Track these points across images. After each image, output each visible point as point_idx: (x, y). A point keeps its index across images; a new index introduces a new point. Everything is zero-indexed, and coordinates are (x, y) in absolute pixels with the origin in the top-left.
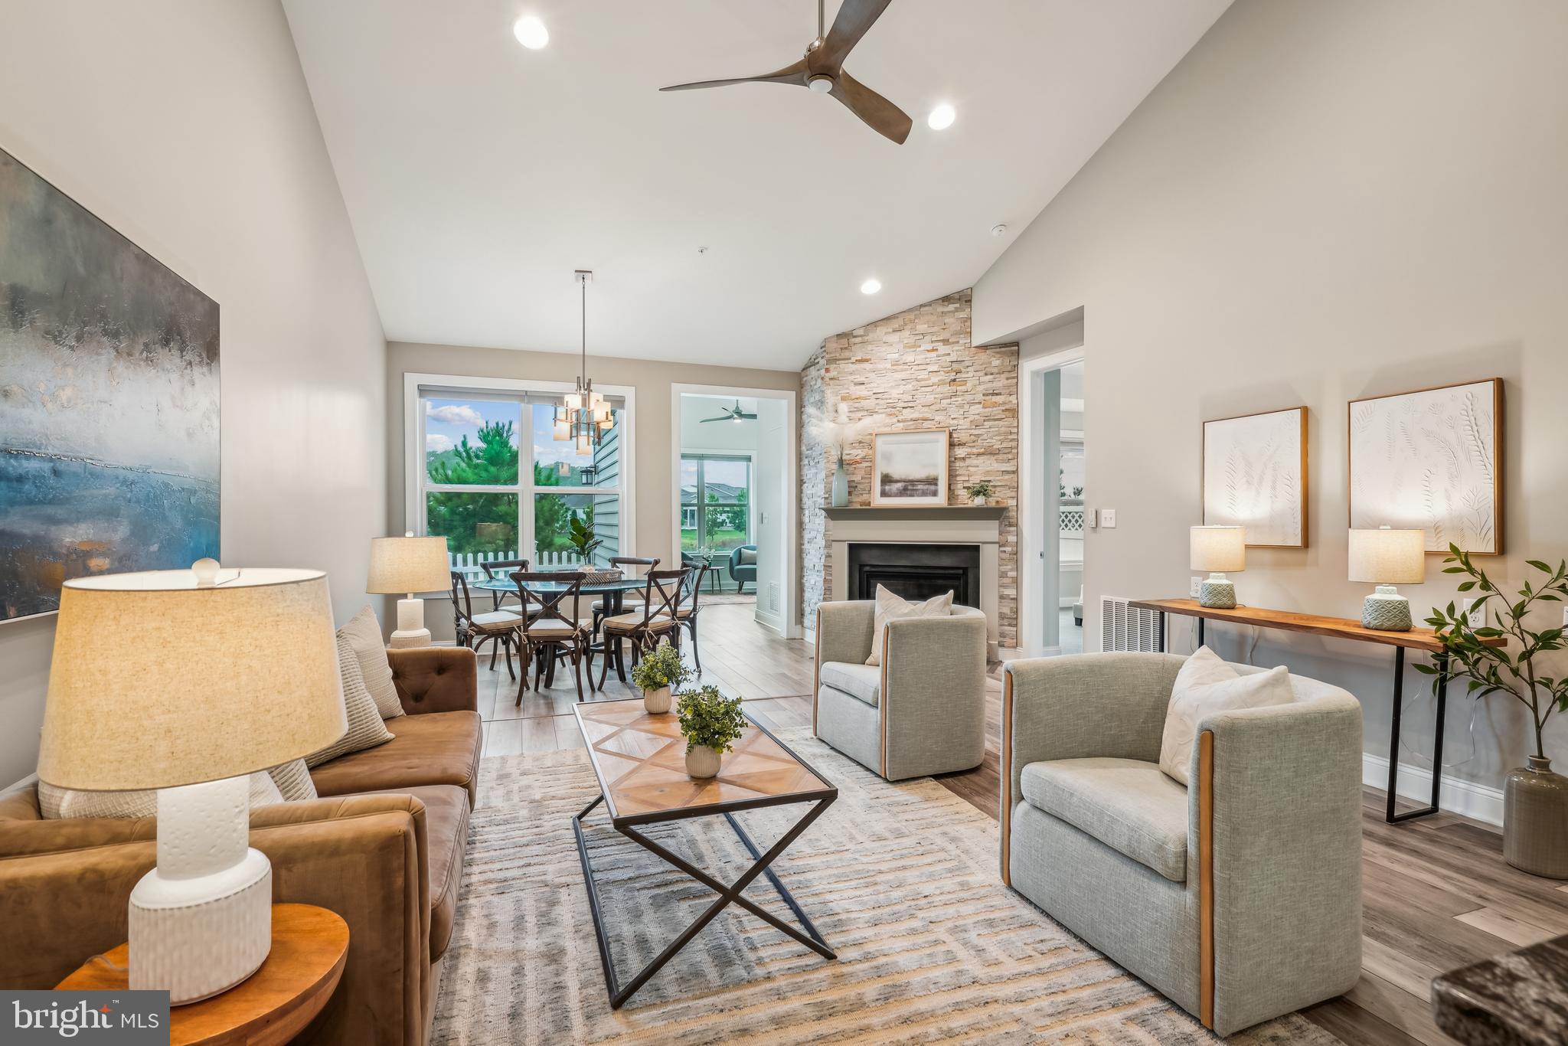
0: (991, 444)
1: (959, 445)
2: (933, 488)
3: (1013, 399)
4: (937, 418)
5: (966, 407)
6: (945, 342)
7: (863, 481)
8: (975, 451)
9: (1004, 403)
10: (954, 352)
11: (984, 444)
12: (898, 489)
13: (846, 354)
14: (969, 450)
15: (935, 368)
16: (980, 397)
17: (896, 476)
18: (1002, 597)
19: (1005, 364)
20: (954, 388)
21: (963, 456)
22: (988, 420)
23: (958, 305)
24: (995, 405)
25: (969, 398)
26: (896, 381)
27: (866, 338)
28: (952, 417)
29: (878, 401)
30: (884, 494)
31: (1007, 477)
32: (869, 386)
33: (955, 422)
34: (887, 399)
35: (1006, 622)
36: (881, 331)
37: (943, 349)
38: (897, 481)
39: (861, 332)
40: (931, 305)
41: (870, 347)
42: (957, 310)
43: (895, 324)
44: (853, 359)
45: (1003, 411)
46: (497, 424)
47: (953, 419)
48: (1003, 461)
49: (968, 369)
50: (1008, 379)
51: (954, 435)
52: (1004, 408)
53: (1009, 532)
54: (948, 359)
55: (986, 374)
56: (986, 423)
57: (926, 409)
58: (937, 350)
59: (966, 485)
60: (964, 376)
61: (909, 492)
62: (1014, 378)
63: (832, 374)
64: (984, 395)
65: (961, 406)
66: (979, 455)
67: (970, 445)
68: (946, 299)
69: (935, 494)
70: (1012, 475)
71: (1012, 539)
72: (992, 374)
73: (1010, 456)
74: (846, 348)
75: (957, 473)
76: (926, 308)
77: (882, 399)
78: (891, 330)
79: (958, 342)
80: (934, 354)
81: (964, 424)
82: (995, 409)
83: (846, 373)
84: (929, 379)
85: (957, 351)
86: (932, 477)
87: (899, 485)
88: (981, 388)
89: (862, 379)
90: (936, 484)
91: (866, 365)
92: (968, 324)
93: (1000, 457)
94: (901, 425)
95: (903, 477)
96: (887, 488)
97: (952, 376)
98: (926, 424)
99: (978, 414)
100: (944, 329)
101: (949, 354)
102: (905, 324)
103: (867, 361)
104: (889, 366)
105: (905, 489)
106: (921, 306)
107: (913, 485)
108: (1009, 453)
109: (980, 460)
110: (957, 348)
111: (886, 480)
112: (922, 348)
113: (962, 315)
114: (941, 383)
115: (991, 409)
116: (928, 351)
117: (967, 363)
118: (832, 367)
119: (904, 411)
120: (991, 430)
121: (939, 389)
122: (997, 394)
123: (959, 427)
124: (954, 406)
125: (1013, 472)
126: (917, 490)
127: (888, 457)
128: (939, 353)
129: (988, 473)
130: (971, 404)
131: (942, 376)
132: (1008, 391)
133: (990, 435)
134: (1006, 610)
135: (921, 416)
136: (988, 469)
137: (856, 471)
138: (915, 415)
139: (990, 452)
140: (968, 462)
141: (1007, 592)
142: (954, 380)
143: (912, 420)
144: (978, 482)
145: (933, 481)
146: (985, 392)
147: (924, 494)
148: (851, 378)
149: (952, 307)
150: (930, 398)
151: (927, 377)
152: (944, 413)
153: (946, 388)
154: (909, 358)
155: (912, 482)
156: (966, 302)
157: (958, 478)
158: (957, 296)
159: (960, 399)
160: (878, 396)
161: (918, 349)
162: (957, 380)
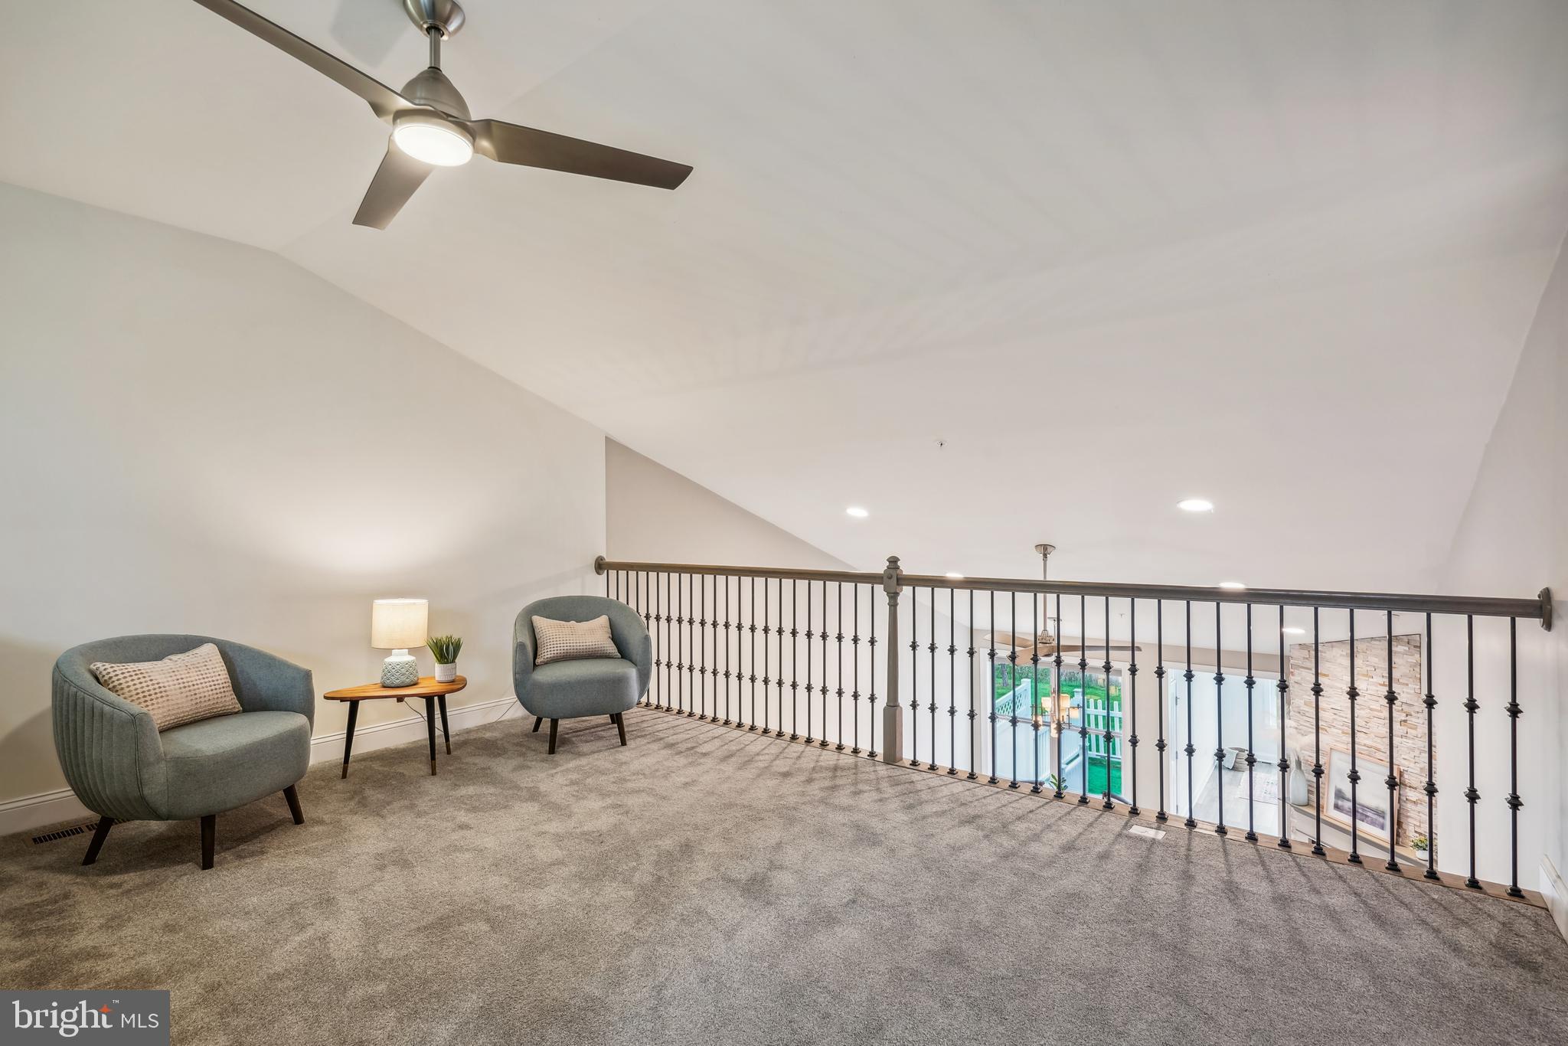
1: (1410, 787)
2: (1381, 820)
5: (1417, 752)
10: (1405, 694)
13: (1307, 664)
20: (1404, 729)
21: (1414, 799)
23: (1407, 648)
27: (1324, 654)
28: (1403, 756)
29: (1335, 717)
30: (1337, 807)
32: (1327, 699)
33: (1406, 763)
34: (1343, 717)
36: (1336, 652)
40: (1380, 641)
41: (1327, 664)
42: (1406, 652)
49: (1419, 715)
51: (1406, 776)
57: (1378, 740)
59: (1418, 830)
60: (1414, 720)
63: (1296, 678)
65: (1412, 749)
68: (1395, 639)
74: (1307, 658)
75: (1409, 814)
76: (1377, 643)
77: (1340, 716)
78: (1345, 653)
79: (1407, 685)
81: (1414, 768)
84: (1380, 711)
85: (1407, 693)
86: (1381, 809)
92: (1417, 669)
96: (1340, 802)
97: (1402, 716)
98: (1378, 755)
102: (1358, 652)
103: (1326, 675)
106: (1372, 639)
107: (1363, 810)
111: (1340, 794)
112: (1374, 680)
116: (1380, 685)
117: (1417, 709)
118: (1296, 671)
123: (1410, 770)
124: (1405, 746)
126: (1367, 816)
135: (1374, 745)
138: (1369, 742)
140: (1420, 807)
142: (1405, 721)
143: (1365, 745)
145: (1382, 814)
147: (1373, 822)
149: (1401, 648)
151: (1379, 708)
154: (1362, 685)
156: (1415, 646)
157: (1410, 820)
158: (1406, 639)
159: (1410, 741)
160: (1335, 712)
161: (1371, 680)
162: (1408, 722)
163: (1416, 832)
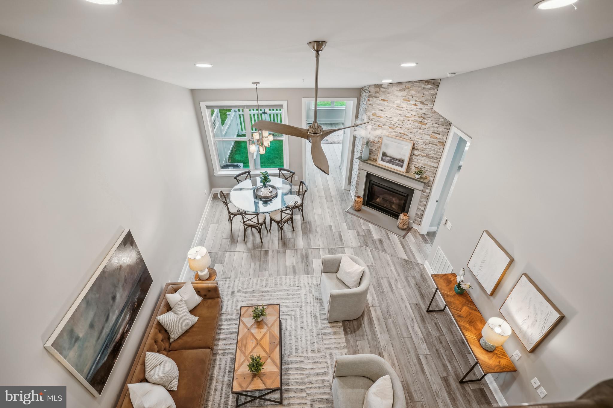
0: (429, 154)
1: (416, 149)
2: (402, 164)
3: (445, 138)
4: (410, 136)
5: (424, 135)
6: (422, 103)
7: (376, 151)
8: (422, 154)
9: (440, 139)
10: (425, 109)
11: (427, 153)
12: (388, 160)
13: (377, 95)
14: (420, 153)
15: (414, 113)
16: (430, 133)
17: (388, 154)
18: (418, 208)
19: (445, 122)
20: (420, 125)
21: (417, 154)
22: (431, 144)
23: (432, 86)
24: (436, 138)
25: (426, 131)
26: (396, 114)
27: (387, 90)
28: (417, 137)
29: (387, 120)
30: (382, 160)
31: (432, 168)
32: (385, 112)
33: (417, 140)
34: (391, 121)
35: (417, 216)
36: (395, 88)
37: (420, 106)
38: (388, 157)
39: (386, 86)
40: (419, 83)
41: (388, 95)
42: (431, 89)
43: (401, 87)
44: (380, 98)
45: (439, 142)
47: (416, 138)
48: (433, 162)
49: (428, 119)
50: (445, 129)
51: (416, 145)
52: (439, 141)
53: (427, 188)
54: (421, 111)
55: (436, 123)
56: (430, 144)
57: (406, 130)
58: (417, 105)
59: (415, 166)
60: (426, 121)
61: (392, 162)
62: (447, 129)
63: (370, 102)
64: (432, 132)
65: (422, 134)
66: (423, 156)
67: (421, 151)
68: (427, 82)
69: (402, 166)
70: (435, 169)
71: (428, 191)
72: (438, 124)
73: (436, 161)
74: (378, 92)
75: (413, 160)
76: (417, 84)
77: (389, 120)
78: (399, 89)
79: (427, 105)
80: (415, 107)
81: (420, 142)
82: (435, 140)
83: (376, 104)
84: (410, 117)
85: (426, 109)
86: (402, 160)
87: (389, 158)
88: (432, 129)
89: (382, 109)
90: (403, 163)
91: (385, 103)
92: (434, 97)
93: (432, 160)
94: (395, 133)
95: (391, 156)
96: (384, 158)
97: (421, 120)
98: (405, 137)
99: (428, 140)
100: (422, 96)
101: (422, 109)
102: (406, 88)
103: (386, 101)
104: (395, 106)
105: (391, 160)
106: (415, 81)
107: (394, 160)
108: (436, 160)
109: (424, 158)
110: (426, 107)
111: (384, 154)
112: (411, 103)
113: (433, 92)
114: (415, 121)
115: (433, 139)
116: (413, 105)
117: (429, 116)
118: (371, 99)
119: (397, 128)
120: (431, 148)
121: (414, 123)
122: (438, 134)
123: (418, 143)
124: (419, 133)
125: (436, 168)
126: (395, 162)
127: (387, 146)
128: (417, 107)
129: (425, 164)
130: (426, 134)
131: (417, 118)
132: (443, 134)
133: (430, 150)
134: (419, 213)
135: (404, 132)
136: (426, 163)
137: (374, 146)
138: (402, 132)
139: (428, 156)
140: (419, 157)
141: (420, 207)
142: (421, 122)
143: (399, 133)
144: (421, 166)
145: (402, 161)
146: (433, 131)
147: (397, 165)
148: (378, 106)
149: (429, 86)
150: (409, 126)
151: (410, 116)
152: (414, 134)
153: (417, 124)
154: (404, 105)
155: (394, 159)
156: (436, 85)
157: (413, 162)
158: (433, 81)
159: (422, 131)
160: (388, 118)
161: (409, 102)
162: (423, 122)
163: (414, 167)
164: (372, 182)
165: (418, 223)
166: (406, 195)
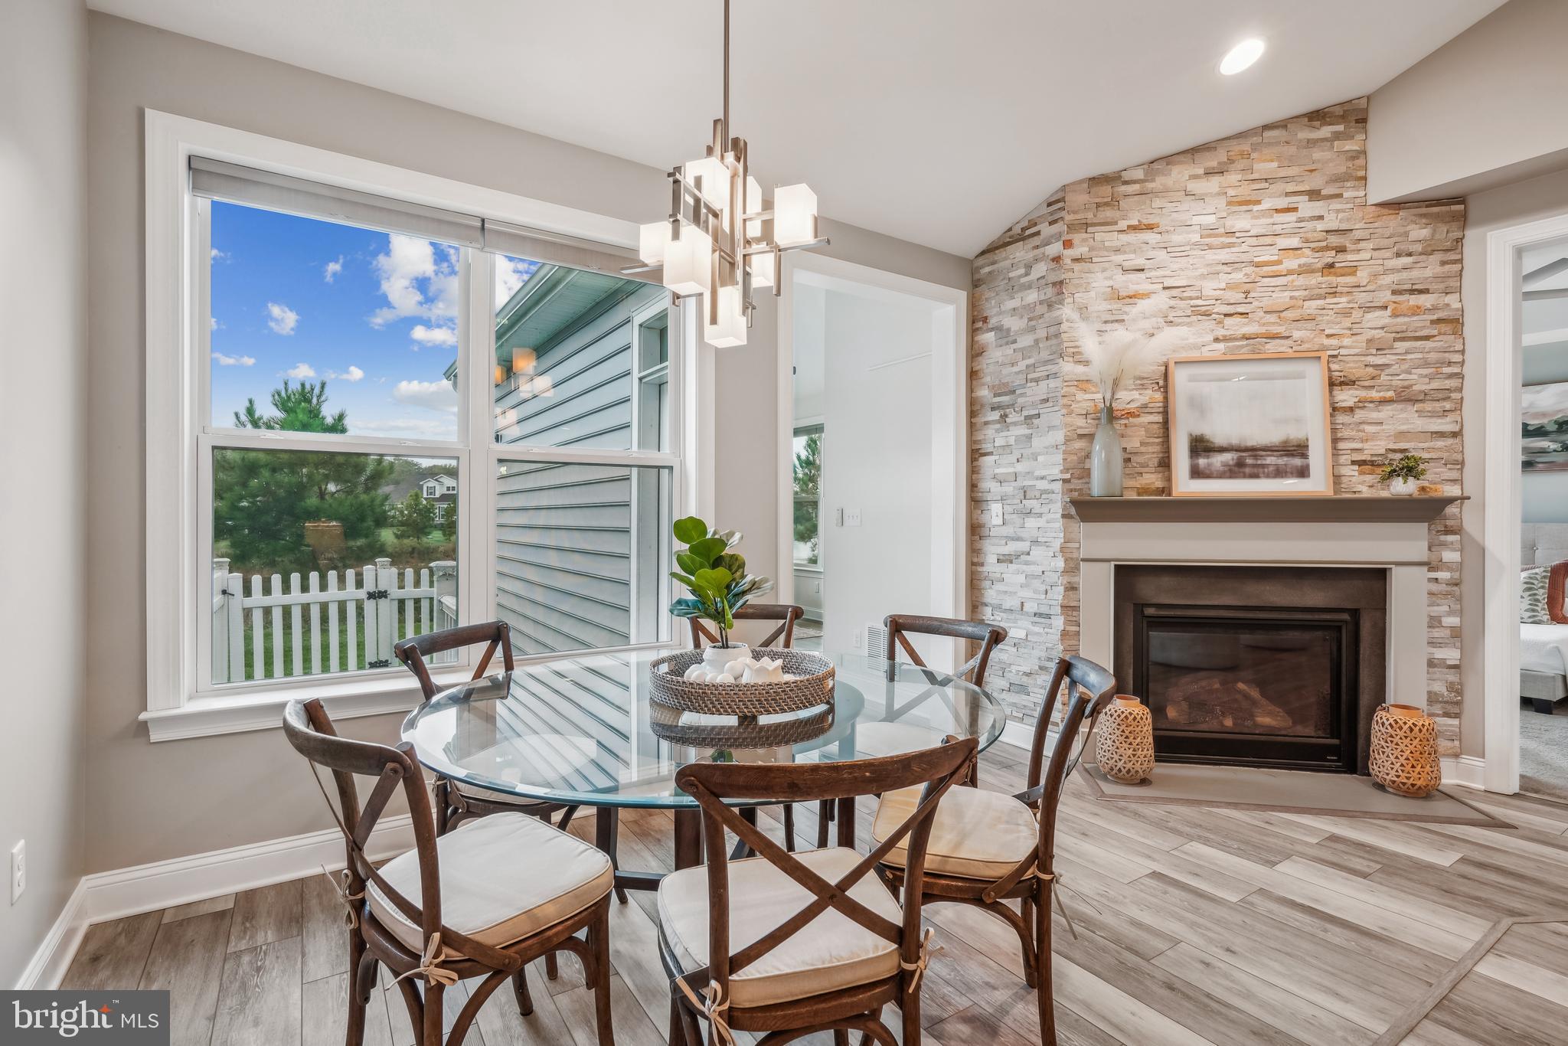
0: (1406, 383)
1: (1346, 383)
2: (1297, 462)
3: (1452, 300)
4: (1297, 335)
5: (1357, 315)
6: (1314, 195)
7: (1143, 449)
8: (1374, 394)
9: (1434, 308)
10: (1333, 216)
11: (1394, 383)
12: (1225, 465)
13: (1108, 213)
14: (1363, 393)
15: (1294, 242)
16: (1386, 296)
17: (1219, 438)
18: (1431, 663)
19: (1437, 236)
20: (1333, 279)
21: (1350, 404)
22: (1403, 339)
23: (1340, 128)
24: (1416, 311)
25: (1362, 298)
26: (1208, 265)
27: (1150, 185)
28: (1328, 332)
29: (1174, 302)
30: (1196, 473)
31: (1440, 443)
32: (1153, 274)
33: (1334, 342)
34: (1191, 298)
35: (1437, 709)
36: (1179, 175)
37: (1308, 208)
38: (1222, 450)
39: (1139, 174)
40: (1285, 127)
41: (1157, 203)
42: (1337, 136)
43: (1212, 161)
44: (1123, 224)
45: (1433, 322)
46: (303, 385)
47: (1328, 336)
48: (1433, 415)
49: (1362, 245)
50: (1443, 263)
51: (1337, 367)
52: (1435, 317)
53: (1443, 544)
54: (1320, 226)
55: (1398, 255)
56: (1397, 344)
57: (1273, 318)
58: (1295, 209)
59: (1357, 457)
60: (1350, 257)
61: (1247, 470)
62: (1455, 262)
63: (1079, 250)
64: (1394, 292)
65: (1346, 313)
66: (1384, 401)
67: (1366, 383)
68: (1317, 116)
69: (1303, 473)
70: (1450, 441)
71: (1450, 556)
72: (1410, 255)
73: (1448, 405)
74: (1106, 204)
75: (1346, 435)
76: (1275, 132)
77: (1181, 299)
78: (1201, 171)
79: (1340, 196)
80: (1291, 217)
81: (1351, 345)
82: (1415, 318)
83: (1107, 249)
84: (1279, 262)
85: (1338, 211)
86: (1295, 444)
87: (1228, 457)
88: (1388, 279)
89: (1140, 262)
90: (1304, 456)
91: (1150, 237)
92: (1360, 162)
93: (1428, 406)
94: (1221, 346)
95: (1235, 441)
96: (1202, 462)
97: (1329, 257)
98: (1273, 347)
99: (1383, 328)
100: (1311, 171)
101: (1321, 218)
102: (1231, 161)
103: (1150, 227)
104: (1196, 238)
105: (1240, 464)
106: (1266, 127)
107: (1256, 457)
108: (1444, 399)
109: (1386, 411)
110: (1339, 206)
111: (1200, 446)
112: (1267, 204)
113: (1350, 146)
114: (1305, 270)
115: (1406, 319)
116: (1277, 211)
117: (1358, 234)
118: (1077, 238)
119: (1228, 321)
120: (1409, 357)
121: (1301, 281)
122: (1421, 292)
123: (1343, 352)
124: (1331, 312)
125: (1454, 435)
126: (1263, 466)
127: (1198, 405)
128: (1300, 214)
129: (1401, 435)
130: (1369, 309)
131: (1308, 258)
132: (1442, 286)
133: (1405, 366)
134: (1439, 687)
135: (1263, 330)
136: (1404, 428)
137: (1129, 431)
138: (1251, 329)
139: (1405, 397)
140: (1360, 415)
141: (1440, 654)
142: (1331, 266)
143: (1245, 337)
144: (1383, 451)
145: (1299, 449)
146: (1396, 287)
147: (1279, 473)
148: (1118, 258)
149: (1326, 131)
150: (1282, 298)
151: (1275, 258)
152: (1310, 325)
153: (1315, 279)
154: (1241, 222)
155: (1253, 451)
156: (1357, 121)
157: (1348, 445)
158: (1339, 111)
159: (1344, 299)
160: (1174, 292)
161: (1256, 208)
162: (1337, 265)
163: (1353, 463)
164: (1150, 611)
165: (1449, 744)
166: (1346, 617)
